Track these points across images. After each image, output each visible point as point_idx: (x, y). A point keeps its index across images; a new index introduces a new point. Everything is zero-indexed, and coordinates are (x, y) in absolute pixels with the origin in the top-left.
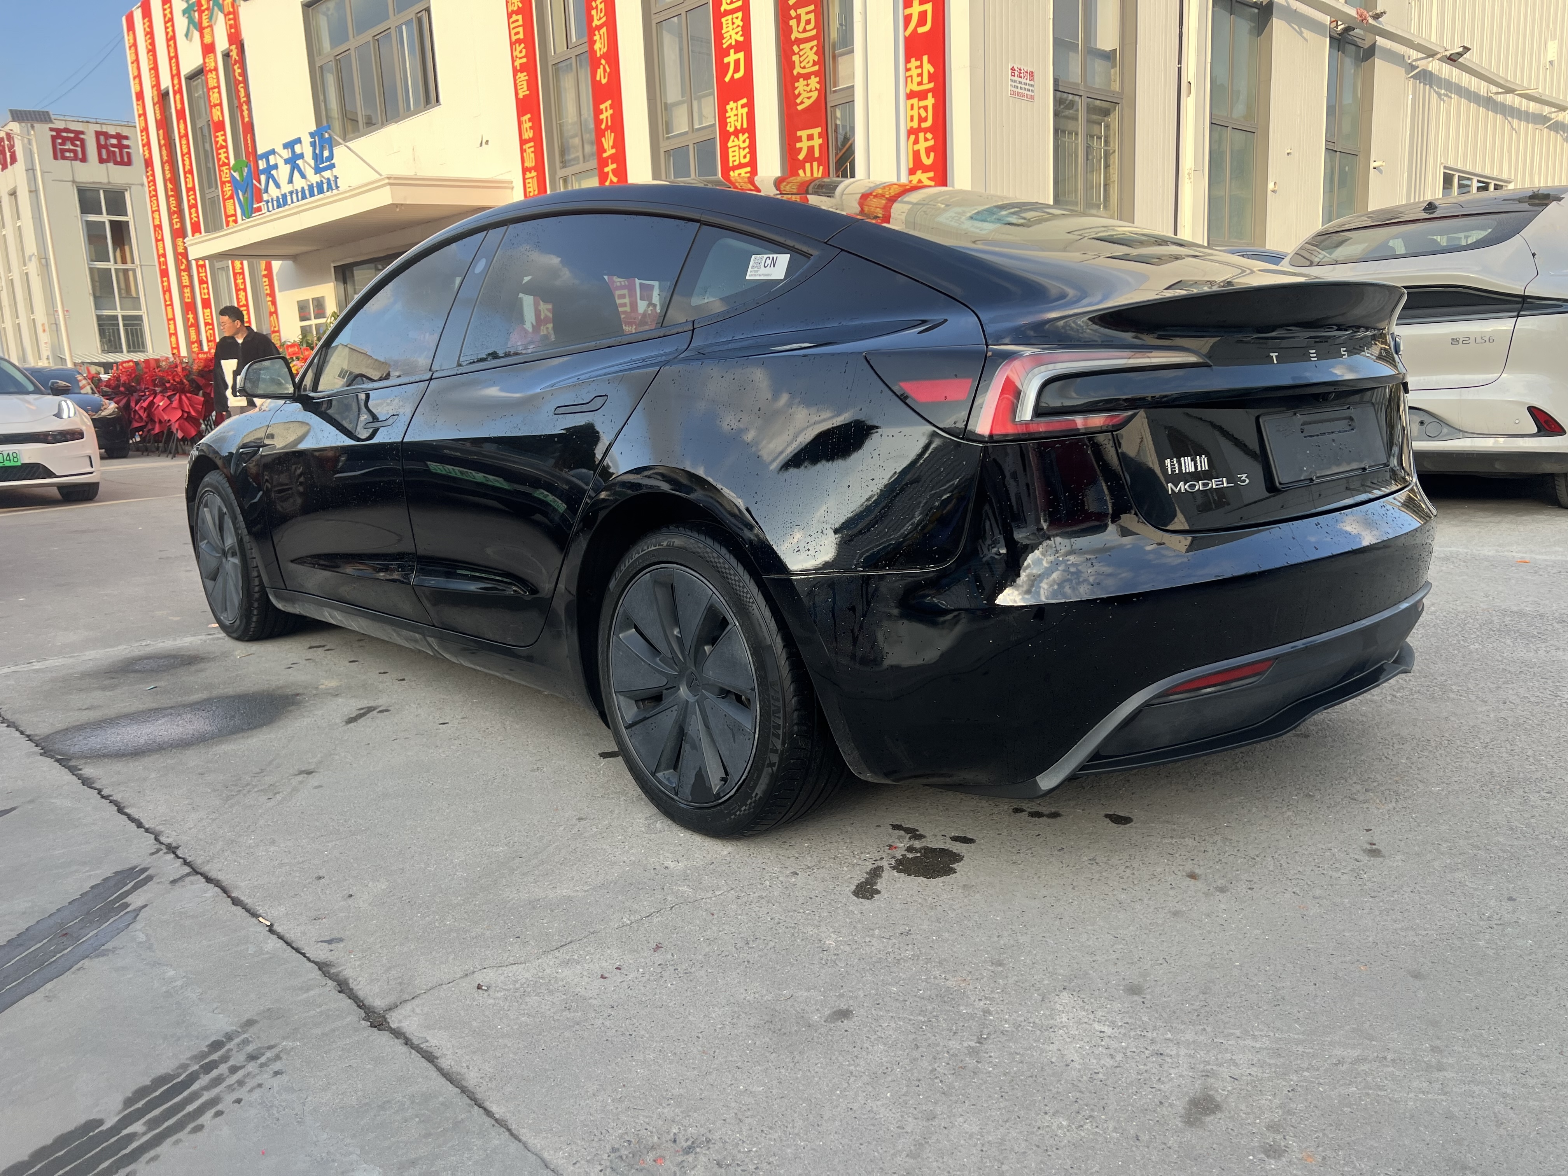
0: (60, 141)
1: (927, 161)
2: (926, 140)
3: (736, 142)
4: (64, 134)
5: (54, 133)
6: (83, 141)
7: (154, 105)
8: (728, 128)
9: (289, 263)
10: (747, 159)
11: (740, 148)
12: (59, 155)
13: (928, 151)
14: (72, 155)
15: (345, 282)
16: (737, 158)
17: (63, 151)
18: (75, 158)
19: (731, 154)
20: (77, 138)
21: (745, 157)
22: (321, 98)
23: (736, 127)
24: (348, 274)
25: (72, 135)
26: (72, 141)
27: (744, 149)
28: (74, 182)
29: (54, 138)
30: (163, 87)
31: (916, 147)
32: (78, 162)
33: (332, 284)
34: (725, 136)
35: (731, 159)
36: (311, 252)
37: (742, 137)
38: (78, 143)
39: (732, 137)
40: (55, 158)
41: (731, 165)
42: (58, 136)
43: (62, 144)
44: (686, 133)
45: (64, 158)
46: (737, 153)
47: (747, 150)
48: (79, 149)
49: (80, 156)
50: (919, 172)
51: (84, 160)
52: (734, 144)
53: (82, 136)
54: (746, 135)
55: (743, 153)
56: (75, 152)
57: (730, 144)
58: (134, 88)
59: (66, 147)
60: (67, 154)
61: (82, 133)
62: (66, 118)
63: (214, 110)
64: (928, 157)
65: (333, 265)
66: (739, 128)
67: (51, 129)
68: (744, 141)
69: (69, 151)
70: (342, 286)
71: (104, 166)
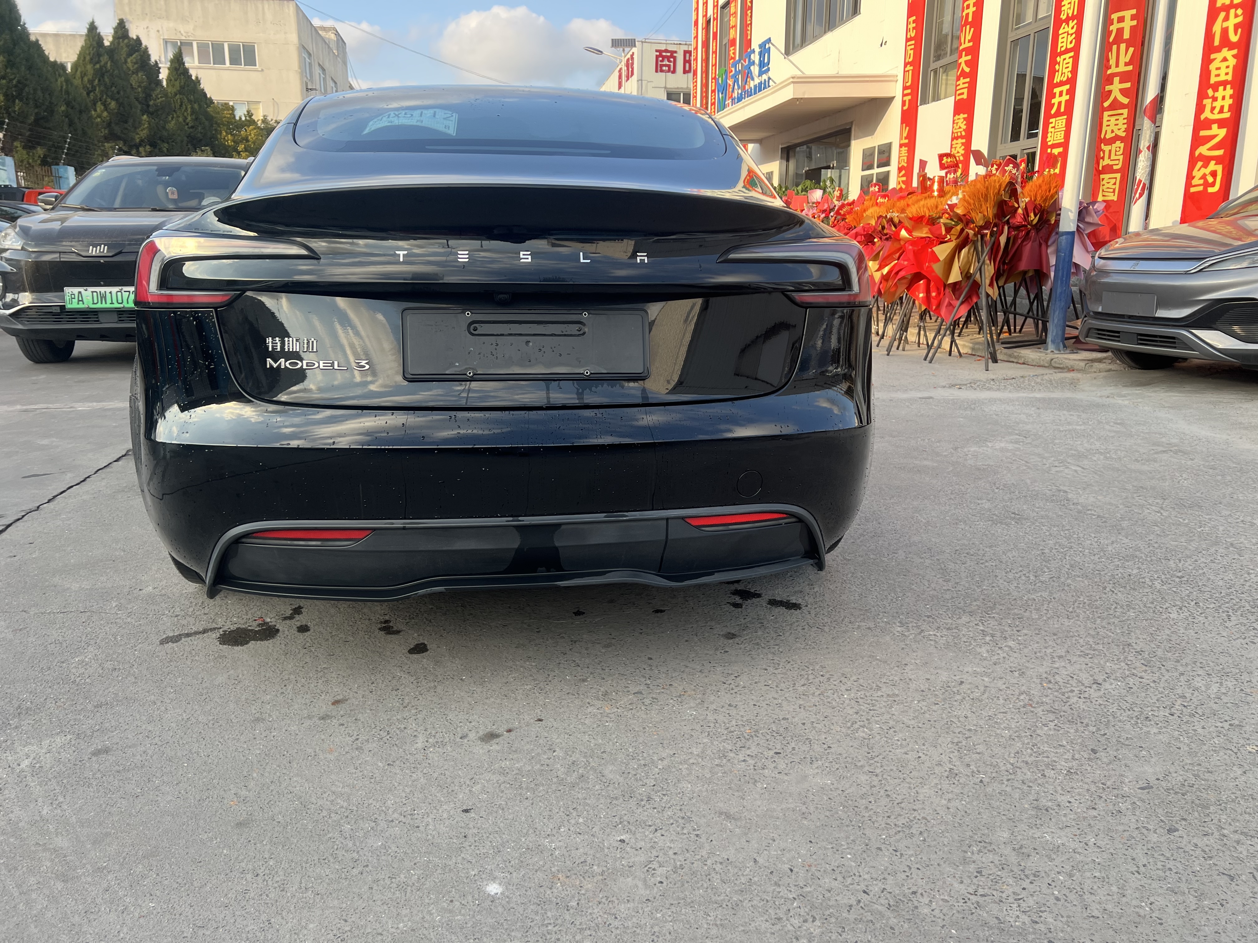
0: (661, 59)
1: (1234, 38)
2: (1236, 16)
3: (1066, 29)
4: (664, 54)
5: (658, 54)
6: (675, 58)
7: (703, 29)
8: (1062, 16)
9: (757, 145)
10: (1072, 45)
11: (1068, 34)
12: (659, 69)
13: (1236, 26)
14: (667, 68)
15: (788, 160)
16: (1064, 44)
17: (662, 66)
18: (669, 71)
19: (1060, 40)
20: (672, 56)
21: (1071, 42)
22: (792, 15)
23: (1068, 14)
24: (791, 154)
25: (669, 54)
26: (668, 58)
27: (1072, 35)
28: (665, 88)
29: (657, 57)
30: (708, 16)
31: (1225, 25)
32: (670, 74)
33: (778, 162)
34: (1058, 23)
35: (1060, 45)
36: (769, 137)
37: (1071, 24)
38: (672, 60)
39: (1064, 24)
40: (656, 71)
41: (1059, 51)
42: (661, 55)
43: (662, 61)
44: (1030, 23)
45: (662, 71)
46: (1065, 40)
47: (1074, 36)
48: (672, 64)
49: (672, 69)
50: (1225, 50)
51: (674, 72)
52: (1064, 31)
53: (675, 55)
54: (1075, 21)
55: (1070, 39)
56: (669, 66)
57: (1061, 31)
58: (694, 18)
59: (664, 63)
60: (664, 68)
61: (676, 52)
62: (668, 42)
63: (731, 31)
64: (1236, 34)
65: (780, 147)
66: (1070, 15)
67: (657, 51)
68: (1073, 28)
69: (666, 65)
70: (785, 163)
71: (686, 75)
